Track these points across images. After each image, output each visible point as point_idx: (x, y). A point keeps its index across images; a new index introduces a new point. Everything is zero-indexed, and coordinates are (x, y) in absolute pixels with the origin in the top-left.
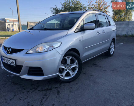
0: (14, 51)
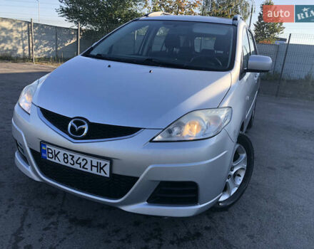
0: (101, 132)
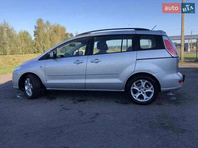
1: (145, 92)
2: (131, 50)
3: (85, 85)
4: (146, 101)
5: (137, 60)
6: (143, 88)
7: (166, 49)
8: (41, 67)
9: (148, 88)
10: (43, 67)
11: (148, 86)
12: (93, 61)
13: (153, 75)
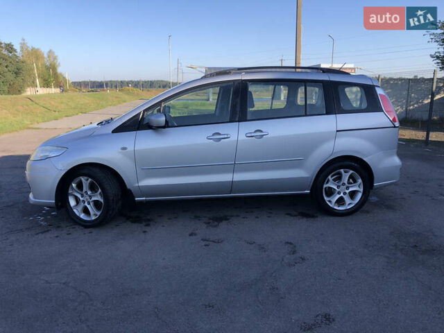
1: (347, 191)
2: (325, 113)
3: (232, 186)
4: (348, 208)
5: (337, 131)
6: (344, 184)
7: (383, 111)
8: (124, 149)
9: (351, 183)
10: (130, 148)
11: (351, 181)
12: (253, 135)
13: (365, 159)
